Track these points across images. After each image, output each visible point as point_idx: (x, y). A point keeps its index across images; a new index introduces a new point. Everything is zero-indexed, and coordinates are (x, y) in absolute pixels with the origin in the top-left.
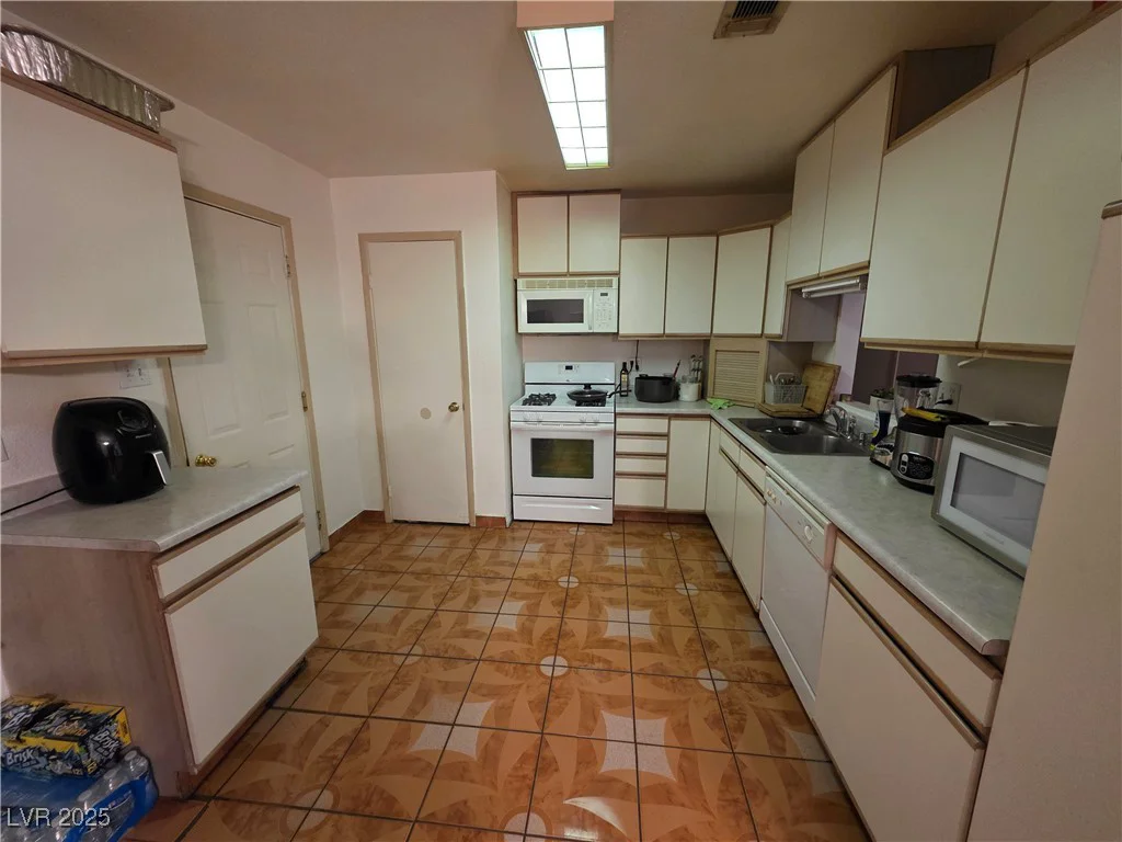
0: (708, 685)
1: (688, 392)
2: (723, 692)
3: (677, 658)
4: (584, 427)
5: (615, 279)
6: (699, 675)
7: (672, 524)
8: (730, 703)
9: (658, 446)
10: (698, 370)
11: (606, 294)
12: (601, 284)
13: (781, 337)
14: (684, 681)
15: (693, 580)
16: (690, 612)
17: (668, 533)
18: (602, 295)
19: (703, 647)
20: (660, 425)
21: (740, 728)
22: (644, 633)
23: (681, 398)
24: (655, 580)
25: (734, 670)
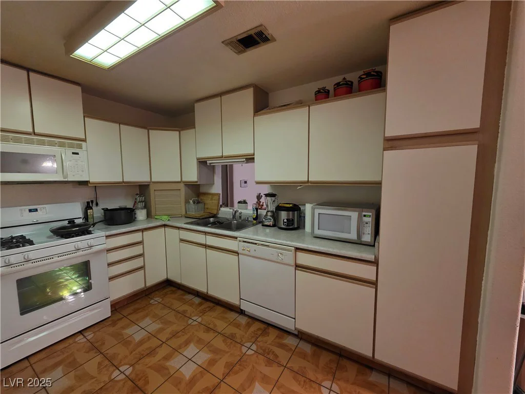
0: (250, 352)
1: (141, 215)
2: (257, 349)
3: (229, 354)
4: (80, 253)
5: (84, 144)
6: (244, 352)
7: (149, 294)
8: (264, 351)
9: (137, 250)
10: (143, 202)
11: (77, 154)
12: (71, 146)
13: (197, 182)
14: (242, 360)
15: (193, 315)
16: (208, 329)
17: (152, 301)
18: (73, 153)
19: (230, 339)
20: (137, 237)
21: (276, 356)
22: (203, 357)
23: (137, 219)
24: (174, 328)
25: (250, 337)
